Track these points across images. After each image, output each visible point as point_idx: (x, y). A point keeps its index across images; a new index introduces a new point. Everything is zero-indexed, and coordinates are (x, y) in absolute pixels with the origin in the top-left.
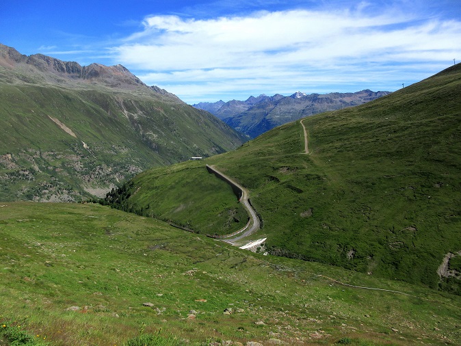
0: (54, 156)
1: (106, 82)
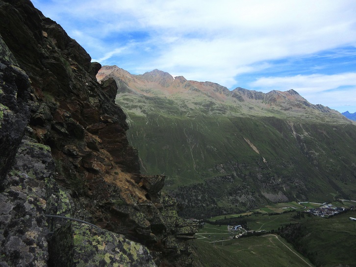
0: (246, 167)
1: (281, 106)
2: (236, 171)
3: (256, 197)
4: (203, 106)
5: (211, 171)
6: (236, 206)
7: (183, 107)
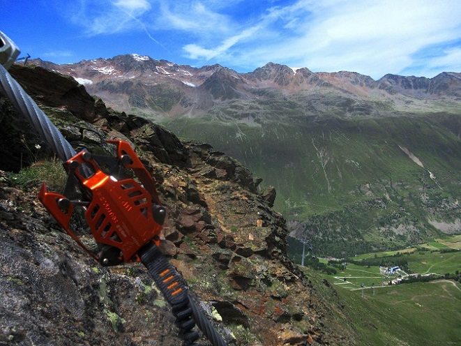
0: (403, 186)
2: (388, 192)
3: (420, 228)
4: (337, 106)
5: (353, 194)
6: (391, 240)
7: (310, 110)
